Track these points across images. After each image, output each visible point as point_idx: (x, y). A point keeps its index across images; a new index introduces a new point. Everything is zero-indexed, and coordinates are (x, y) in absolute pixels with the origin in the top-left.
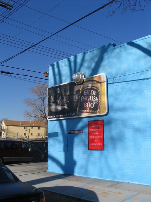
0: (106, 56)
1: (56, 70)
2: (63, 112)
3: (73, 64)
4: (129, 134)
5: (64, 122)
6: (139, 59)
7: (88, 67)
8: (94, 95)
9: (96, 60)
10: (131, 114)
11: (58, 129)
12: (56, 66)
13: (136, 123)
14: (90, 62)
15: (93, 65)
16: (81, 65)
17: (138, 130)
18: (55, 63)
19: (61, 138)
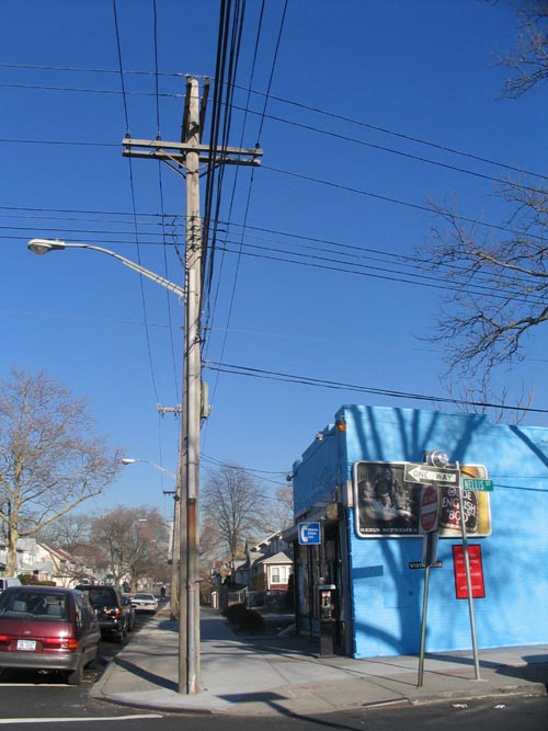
0: (475, 437)
1: (366, 427)
2: (399, 522)
3: (409, 429)
4: (517, 572)
5: (394, 547)
6: (524, 459)
7: (444, 447)
8: (467, 500)
9: (458, 436)
10: (518, 542)
11: (377, 559)
12: (365, 417)
13: (525, 557)
14: (446, 436)
15: (453, 445)
16: (429, 436)
17: (529, 568)
18: (362, 408)
19: (388, 580)
